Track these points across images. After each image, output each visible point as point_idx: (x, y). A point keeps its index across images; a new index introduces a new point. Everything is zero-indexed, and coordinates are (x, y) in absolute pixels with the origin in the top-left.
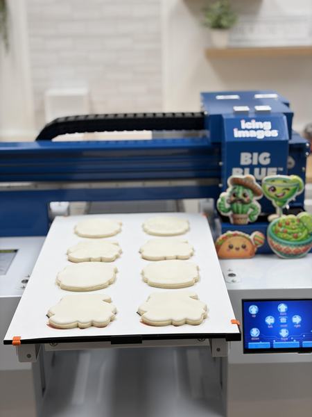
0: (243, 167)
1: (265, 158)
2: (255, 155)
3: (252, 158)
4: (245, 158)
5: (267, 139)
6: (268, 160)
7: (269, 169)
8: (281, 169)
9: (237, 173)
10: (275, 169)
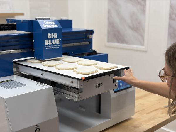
2: (52, 34)
3: (51, 36)
6: (56, 36)
7: (57, 40)
8: (61, 40)
9: (47, 42)
10: (59, 40)
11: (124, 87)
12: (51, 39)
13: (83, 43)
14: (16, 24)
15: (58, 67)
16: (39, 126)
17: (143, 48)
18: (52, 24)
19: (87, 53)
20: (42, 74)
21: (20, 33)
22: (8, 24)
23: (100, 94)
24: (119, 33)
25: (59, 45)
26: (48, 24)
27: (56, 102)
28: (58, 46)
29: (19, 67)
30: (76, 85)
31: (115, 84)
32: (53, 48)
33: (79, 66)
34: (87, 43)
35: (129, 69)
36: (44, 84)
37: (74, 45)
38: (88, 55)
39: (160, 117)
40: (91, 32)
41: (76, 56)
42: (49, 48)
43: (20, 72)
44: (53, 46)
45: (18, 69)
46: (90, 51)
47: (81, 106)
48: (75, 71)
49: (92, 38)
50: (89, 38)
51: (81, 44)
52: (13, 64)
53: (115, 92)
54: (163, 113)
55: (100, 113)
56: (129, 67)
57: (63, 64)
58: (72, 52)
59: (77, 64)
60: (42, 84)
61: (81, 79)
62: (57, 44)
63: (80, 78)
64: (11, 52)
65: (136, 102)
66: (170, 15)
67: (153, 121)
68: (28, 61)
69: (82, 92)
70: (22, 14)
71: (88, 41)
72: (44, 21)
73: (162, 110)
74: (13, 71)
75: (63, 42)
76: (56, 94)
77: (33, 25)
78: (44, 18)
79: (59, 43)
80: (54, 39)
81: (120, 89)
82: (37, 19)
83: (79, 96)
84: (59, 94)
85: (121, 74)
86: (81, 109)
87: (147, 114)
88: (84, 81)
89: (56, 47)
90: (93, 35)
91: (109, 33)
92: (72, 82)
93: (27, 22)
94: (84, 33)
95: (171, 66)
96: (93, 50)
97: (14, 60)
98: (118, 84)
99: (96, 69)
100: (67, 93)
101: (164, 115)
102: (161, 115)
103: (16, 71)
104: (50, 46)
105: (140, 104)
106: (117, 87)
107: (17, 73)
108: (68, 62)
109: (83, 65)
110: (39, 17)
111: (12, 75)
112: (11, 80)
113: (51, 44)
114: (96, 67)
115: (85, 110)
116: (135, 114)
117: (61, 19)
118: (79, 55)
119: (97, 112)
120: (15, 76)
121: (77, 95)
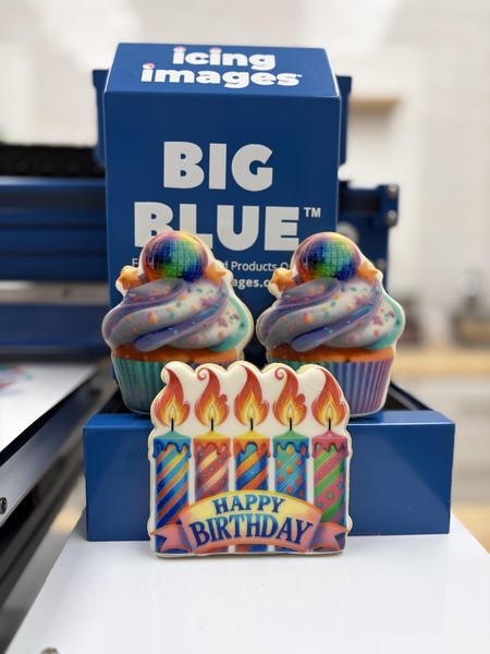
0: (174, 198)
1: (254, 167)
3: (204, 164)
4: (180, 162)
5: (258, 92)
6: (266, 173)
7: (270, 210)
9: (152, 224)
10: (292, 212)
12: (206, 200)
62: (269, 246)
80: (236, 196)
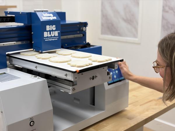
6: (55, 28)
7: (55, 32)
8: (59, 32)
9: (46, 34)
10: (57, 32)
11: (118, 80)
12: (50, 31)
13: (77, 36)
14: (14, 16)
15: (52, 59)
16: (33, 119)
17: (136, 40)
18: (50, 16)
19: (81, 45)
20: (36, 67)
21: (18, 26)
22: (6, 16)
23: (94, 87)
24: (113, 25)
25: (58, 37)
26: (46, 16)
27: (50, 95)
28: (56, 38)
29: (12, 60)
30: (70, 77)
31: (109, 76)
32: (52, 40)
33: (73, 59)
34: (81, 35)
35: (123, 61)
36: (38, 77)
37: (68, 38)
38: (82, 47)
39: (153, 109)
40: (85, 24)
41: (70, 48)
42: (47, 40)
43: (14, 65)
44: (52, 38)
45: (11, 62)
46: (84, 43)
47: (75, 99)
48: (69, 64)
49: (86, 30)
50: (83, 30)
51: (74, 36)
52: (7, 57)
53: (109, 84)
54: (156, 105)
55: (94, 105)
56: (123, 59)
57: (57, 56)
58: (66, 45)
59: (71, 56)
60: (36, 77)
61: (76, 72)
62: (55, 35)
63: (74, 71)
64: (4, 45)
65: (129, 94)
66: (163, 7)
67: (147, 113)
68: (22, 53)
69: (76, 84)
70: (15, 7)
71: (82, 34)
72: (43, 13)
73: (155, 102)
74: (7, 64)
75: (62, 34)
76: (50, 87)
77: (31, 17)
78: (42, 10)
79: (57, 35)
80: (53, 31)
81: (114, 81)
82: (35, 12)
83: (73, 88)
84: (53, 87)
85: (115, 67)
86: (76, 101)
87: (140, 105)
88: (78, 73)
89: (55, 39)
90: (87, 27)
91: (102, 25)
92: (66, 75)
93: (26, 14)
94: (78, 26)
95: (165, 56)
96: (87, 43)
97: (7, 53)
98: (112, 76)
99: (90, 62)
100: (61, 86)
101: (157, 106)
102: (155, 107)
103: (9, 64)
104: (49, 38)
105: (134, 96)
106: (111, 79)
107: (11, 66)
108: (62, 55)
109: (77, 58)
110: (37, 9)
111: (6, 68)
112: (5, 73)
113: (50, 36)
114: (90, 60)
115: (79, 103)
116: (129, 106)
117: (55, 11)
118: (73, 47)
119: (91, 104)
120: (8, 69)
121: (71, 88)
